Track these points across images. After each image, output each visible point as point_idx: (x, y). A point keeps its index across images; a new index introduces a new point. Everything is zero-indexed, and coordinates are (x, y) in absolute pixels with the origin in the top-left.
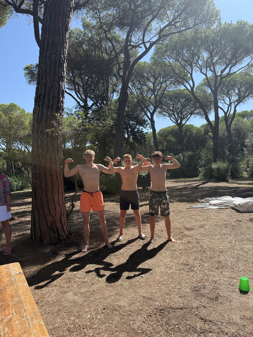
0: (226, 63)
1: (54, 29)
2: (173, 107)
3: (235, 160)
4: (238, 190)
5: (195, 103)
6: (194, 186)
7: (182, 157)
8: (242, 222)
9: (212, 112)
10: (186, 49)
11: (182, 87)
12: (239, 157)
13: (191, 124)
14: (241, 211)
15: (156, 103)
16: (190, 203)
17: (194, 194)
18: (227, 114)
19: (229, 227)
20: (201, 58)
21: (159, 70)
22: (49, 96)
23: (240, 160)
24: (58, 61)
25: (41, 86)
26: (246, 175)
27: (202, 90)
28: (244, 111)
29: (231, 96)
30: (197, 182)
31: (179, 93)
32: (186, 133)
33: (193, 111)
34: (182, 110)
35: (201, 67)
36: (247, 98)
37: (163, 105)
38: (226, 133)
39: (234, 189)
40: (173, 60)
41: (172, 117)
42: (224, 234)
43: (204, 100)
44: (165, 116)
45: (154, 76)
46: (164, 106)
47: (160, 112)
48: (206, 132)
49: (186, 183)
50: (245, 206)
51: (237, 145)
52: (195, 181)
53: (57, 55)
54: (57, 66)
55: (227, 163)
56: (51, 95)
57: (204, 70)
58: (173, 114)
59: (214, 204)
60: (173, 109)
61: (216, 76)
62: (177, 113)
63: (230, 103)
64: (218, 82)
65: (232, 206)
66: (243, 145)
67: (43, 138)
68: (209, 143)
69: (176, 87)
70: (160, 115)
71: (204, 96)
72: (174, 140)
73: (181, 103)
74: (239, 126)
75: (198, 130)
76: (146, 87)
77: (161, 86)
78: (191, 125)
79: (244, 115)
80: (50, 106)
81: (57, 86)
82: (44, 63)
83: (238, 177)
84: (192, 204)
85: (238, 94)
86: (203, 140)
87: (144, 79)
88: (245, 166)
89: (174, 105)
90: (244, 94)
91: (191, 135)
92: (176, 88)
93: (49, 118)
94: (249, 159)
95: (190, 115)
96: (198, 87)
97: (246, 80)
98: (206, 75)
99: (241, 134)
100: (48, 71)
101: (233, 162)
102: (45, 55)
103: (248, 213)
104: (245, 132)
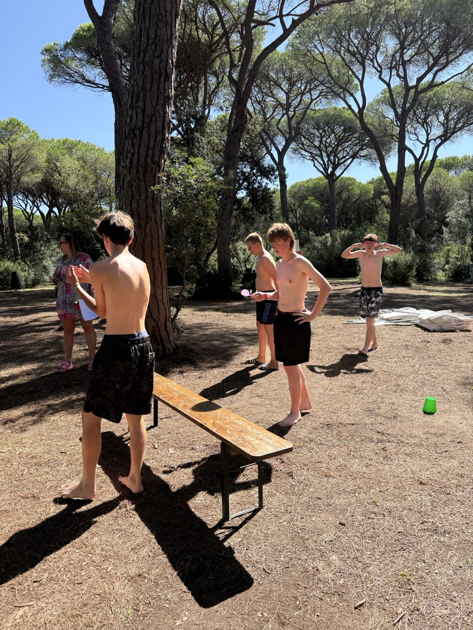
0: (428, 63)
1: (157, 13)
2: (321, 142)
3: (427, 249)
4: (427, 301)
5: (362, 137)
6: (351, 292)
7: (330, 239)
8: (431, 343)
9: (391, 157)
10: (356, 30)
11: (341, 103)
12: (433, 244)
13: (352, 177)
14: (430, 329)
15: (290, 133)
16: (348, 316)
17: (354, 304)
18: (420, 163)
19: (411, 349)
20: (381, 49)
21: (301, 68)
22: (149, 129)
23: (434, 249)
24: (163, 72)
25: (137, 112)
26: (443, 276)
27: (377, 111)
28: (451, 156)
29: (430, 128)
30: (356, 286)
31: (333, 115)
32: (339, 194)
33: (358, 152)
34: (337, 149)
35: (380, 67)
36: (458, 133)
37: (303, 136)
38: (414, 198)
39: (421, 299)
40: (330, 51)
41: (318, 161)
42: (404, 357)
43: (380, 132)
44: (304, 157)
45: (289, 79)
46: (303, 139)
47: (295, 150)
48: (378, 194)
49: (336, 287)
50: (438, 322)
51: (432, 222)
52: (353, 283)
53: (162, 60)
54: (162, 80)
55: (412, 253)
56: (153, 127)
57: (386, 75)
58: (319, 156)
59: (388, 319)
60: (320, 146)
61: (407, 88)
62: (327, 154)
63: (428, 141)
64: (410, 100)
65: (416, 321)
66: (443, 222)
67: (140, 199)
68: (382, 214)
69: (330, 103)
70: (295, 156)
71: (380, 125)
72: (317, 206)
73: (335, 136)
74: (439, 185)
75: (364, 190)
76: (272, 99)
77: (301, 99)
78: (350, 179)
79: (449, 165)
80: (151, 147)
81: (162, 113)
82: (141, 72)
83: (427, 280)
84: (350, 317)
85: (443, 124)
86: (370, 208)
87: (270, 84)
88: (443, 260)
89: (322, 137)
90: (455, 125)
91: (348, 198)
92: (329, 106)
93: (149, 166)
94: (450, 247)
95: (351, 159)
96: (371, 105)
97: (462, 98)
98: (388, 85)
99: (442, 201)
100: (148, 86)
101: (422, 251)
102: (143, 59)
103: (441, 332)
104: (448, 197)
